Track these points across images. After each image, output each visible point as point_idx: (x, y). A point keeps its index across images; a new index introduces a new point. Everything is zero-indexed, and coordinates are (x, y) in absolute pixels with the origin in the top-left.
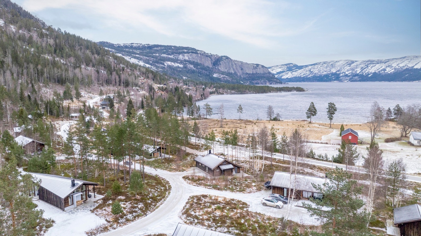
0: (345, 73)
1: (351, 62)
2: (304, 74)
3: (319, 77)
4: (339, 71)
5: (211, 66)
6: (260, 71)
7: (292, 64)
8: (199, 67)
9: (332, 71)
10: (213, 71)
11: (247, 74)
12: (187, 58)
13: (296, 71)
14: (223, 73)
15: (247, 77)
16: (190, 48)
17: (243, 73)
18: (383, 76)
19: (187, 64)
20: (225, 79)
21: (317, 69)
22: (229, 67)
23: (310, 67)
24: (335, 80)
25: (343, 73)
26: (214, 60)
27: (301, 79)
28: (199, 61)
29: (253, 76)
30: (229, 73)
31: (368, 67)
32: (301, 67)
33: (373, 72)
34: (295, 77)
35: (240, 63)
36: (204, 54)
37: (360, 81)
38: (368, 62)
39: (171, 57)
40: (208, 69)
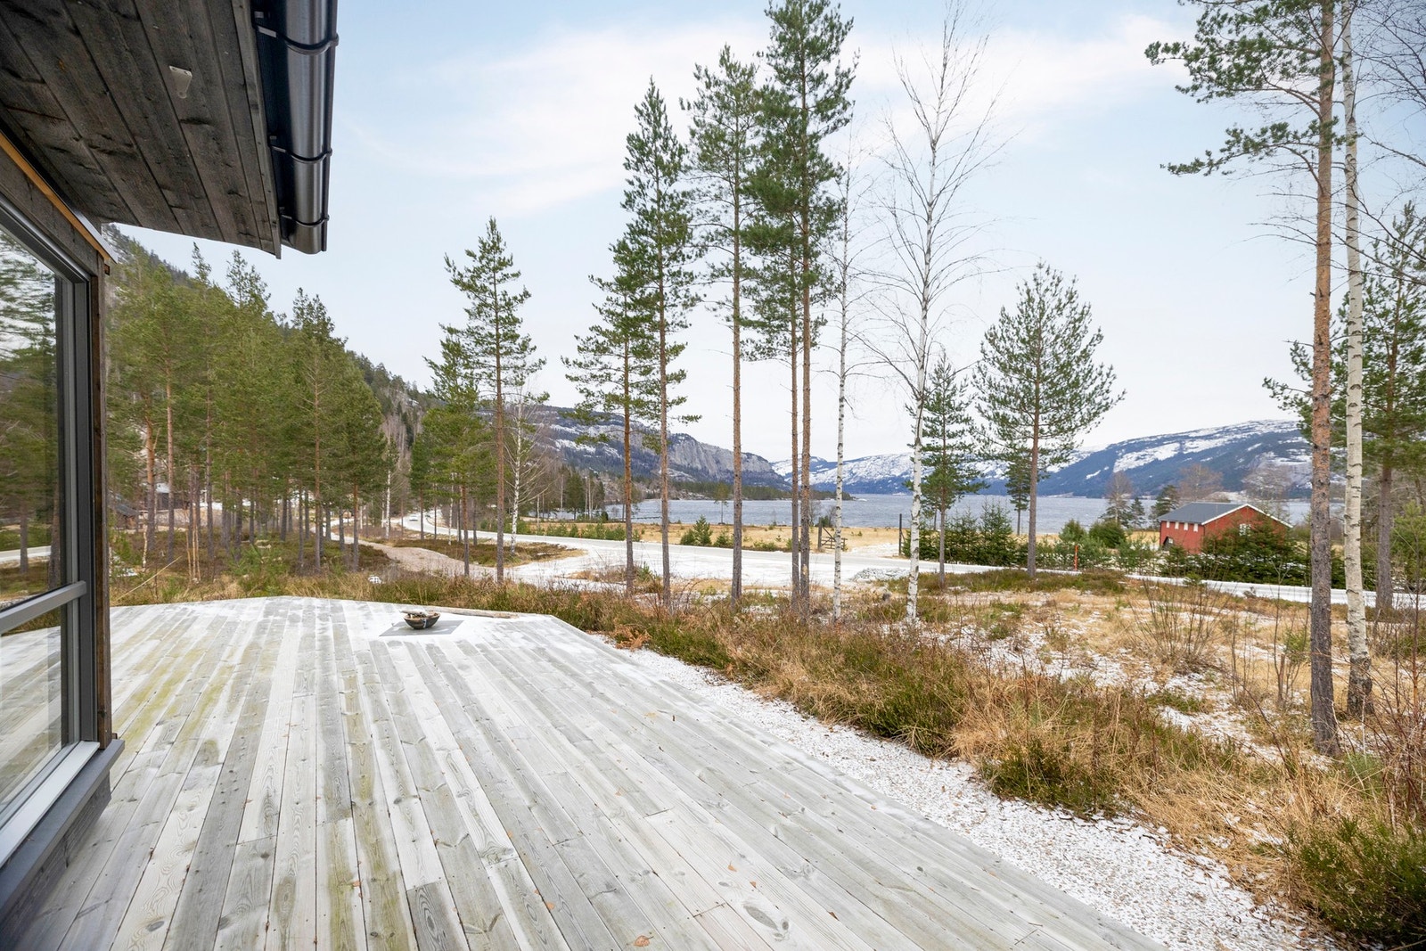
3: (868, 484)
4: (906, 473)
6: (754, 467)
10: (657, 462)
11: (728, 472)
13: (825, 471)
14: (678, 468)
17: (720, 471)
19: (603, 445)
21: (865, 470)
22: (692, 457)
24: (897, 491)
30: (692, 468)
32: (832, 465)
35: (715, 451)
39: (572, 430)
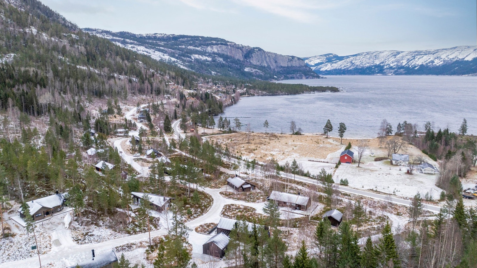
0: (389, 65)
1: (396, 52)
2: (345, 66)
3: (361, 69)
4: (383, 63)
5: (242, 59)
6: (295, 64)
7: (332, 54)
8: (229, 60)
9: (375, 63)
10: (244, 64)
11: (281, 67)
12: (216, 51)
13: (336, 62)
14: (255, 67)
15: (281, 71)
16: (219, 38)
17: (277, 67)
18: (430, 69)
19: (215, 56)
20: (258, 73)
21: (359, 61)
22: (262, 60)
23: (352, 58)
24: (378, 73)
25: (387, 65)
26: (245, 52)
28: (229, 53)
29: (288, 70)
30: (262, 66)
31: (414, 58)
32: (341, 58)
33: (420, 64)
34: (335, 70)
35: (274, 56)
36: (234, 46)
37: (406, 74)
38: (415, 53)
39: (199, 49)
40: (239, 62)
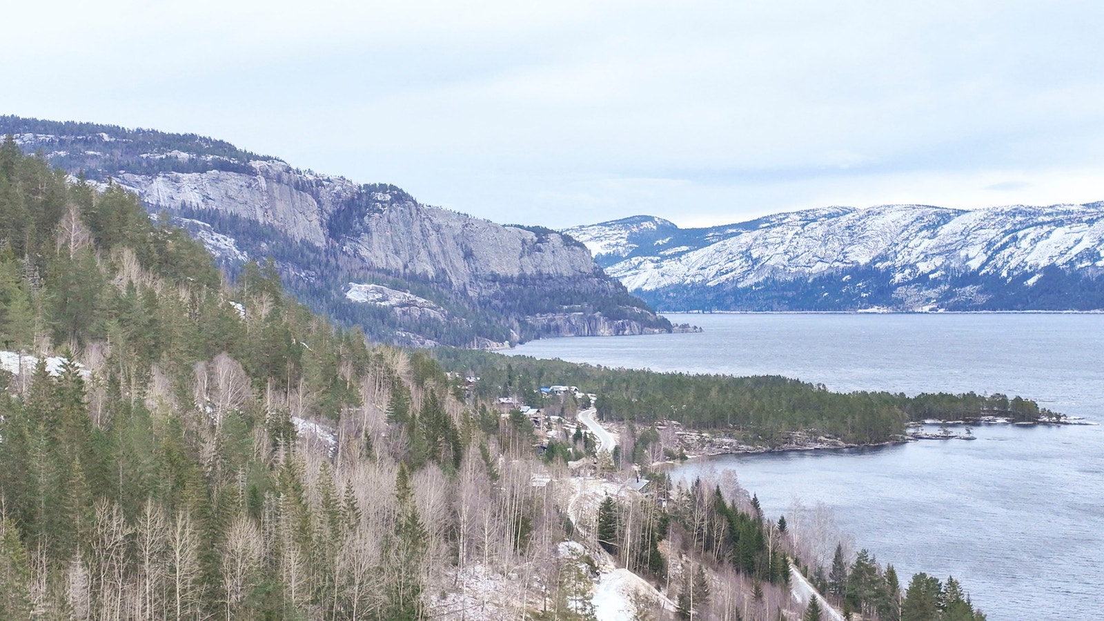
0: (913, 266)
1: (937, 214)
2: (720, 273)
5: (320, 240)
6: (555, 263)
7: (650, 219)
8: (264, 245)
9: (852, 257)
10: (338, 267)
11: (495, 278)
12: (194, 198)
13: (680, 254)
14: (390, 279)
15: (495, 296)
16: (204, 139)
17: (476, 277)
18: (1089, 285)
19: (198, 228)
20: (416, 313)
21: (781, 249)
22: (412, 246)
23: (746, 237)
24: (872, 302)
25: (903, 267)
26: (330, 209)
27: (710, 297)
28: (259, 213)
29: (526, 292)
31: (1015, 239)
32: (697, 238)
33: (1044, 262)
34: (679, 288)
35: (459, 225)
36: (285, 177)
37: (991, 306)
38: (1014, 215)
40: (312, 256)
